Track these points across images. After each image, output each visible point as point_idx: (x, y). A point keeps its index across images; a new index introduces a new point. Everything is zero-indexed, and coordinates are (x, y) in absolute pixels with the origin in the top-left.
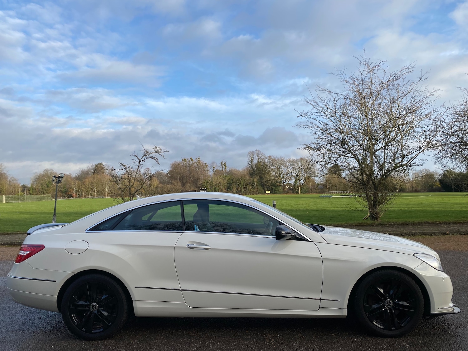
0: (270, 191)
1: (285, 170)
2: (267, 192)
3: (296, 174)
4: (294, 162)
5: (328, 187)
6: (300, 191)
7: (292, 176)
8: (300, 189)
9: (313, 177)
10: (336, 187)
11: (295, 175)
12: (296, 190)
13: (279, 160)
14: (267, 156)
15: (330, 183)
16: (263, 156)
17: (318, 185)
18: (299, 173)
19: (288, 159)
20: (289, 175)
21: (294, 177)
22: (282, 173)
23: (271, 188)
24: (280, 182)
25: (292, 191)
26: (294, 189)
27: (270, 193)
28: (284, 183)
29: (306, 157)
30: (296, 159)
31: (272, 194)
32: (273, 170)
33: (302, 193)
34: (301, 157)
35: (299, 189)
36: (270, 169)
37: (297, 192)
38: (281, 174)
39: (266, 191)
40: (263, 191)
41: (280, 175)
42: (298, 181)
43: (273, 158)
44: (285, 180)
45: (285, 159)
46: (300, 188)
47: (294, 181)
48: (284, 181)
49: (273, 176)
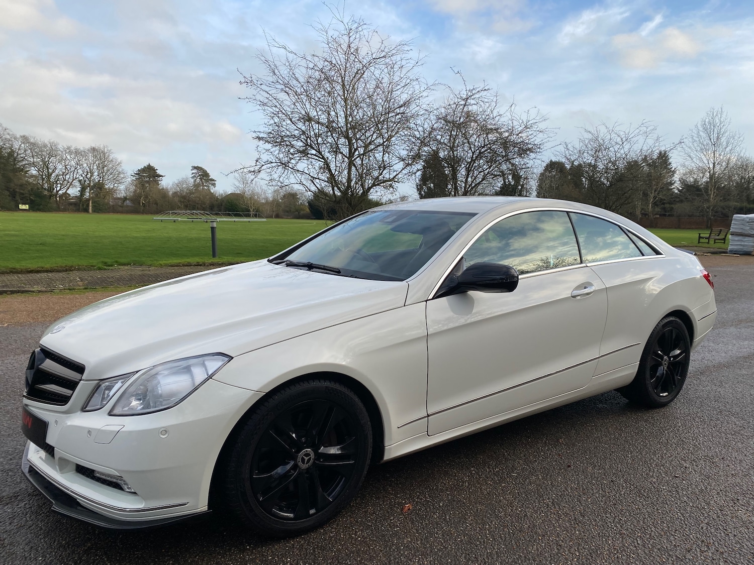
0: (27, 206)
1: (60, 166)
2: (21, 207)
3: (83, 176)
4: (77, 152)
5: (143, 203)
6: (91, 208)
7: (73, 180)
8: (91, 205)
9: (116, 185)
10: (156, 204)
11: (82, 178)
12: (83, 205)
13: (45, 146)
14: (18, 136)
15: (146, 197)
16: (9, 134)
17: (125, 199)
18: (89, 176)
19: (66, 147)
20: (68, 176)
21: (80, 181)
22: (53, 171)
23: (30, 199)
24: (51, 189)
25: (74, 208)
26: (79, 206)
27: (28, 208)
28: (57, 192)
29: (102, 146)
30: (82, 149)
31: (33, 211)
32: (34, 164)
33: (94, 211)
34: (93, 146)
35: (89, 204)
36: (27, 162)
37: (86, 210)
38: (51, 175)
39: (20, 205)
40: (13, 204)
41: (49, 175)
42: (88, 190)
43: (32, 140)
44: (61, 187)
45: (60, 147)
46: (91, 202)
47: (79, 189)
48: (58, 189)
49: (32, 176)
